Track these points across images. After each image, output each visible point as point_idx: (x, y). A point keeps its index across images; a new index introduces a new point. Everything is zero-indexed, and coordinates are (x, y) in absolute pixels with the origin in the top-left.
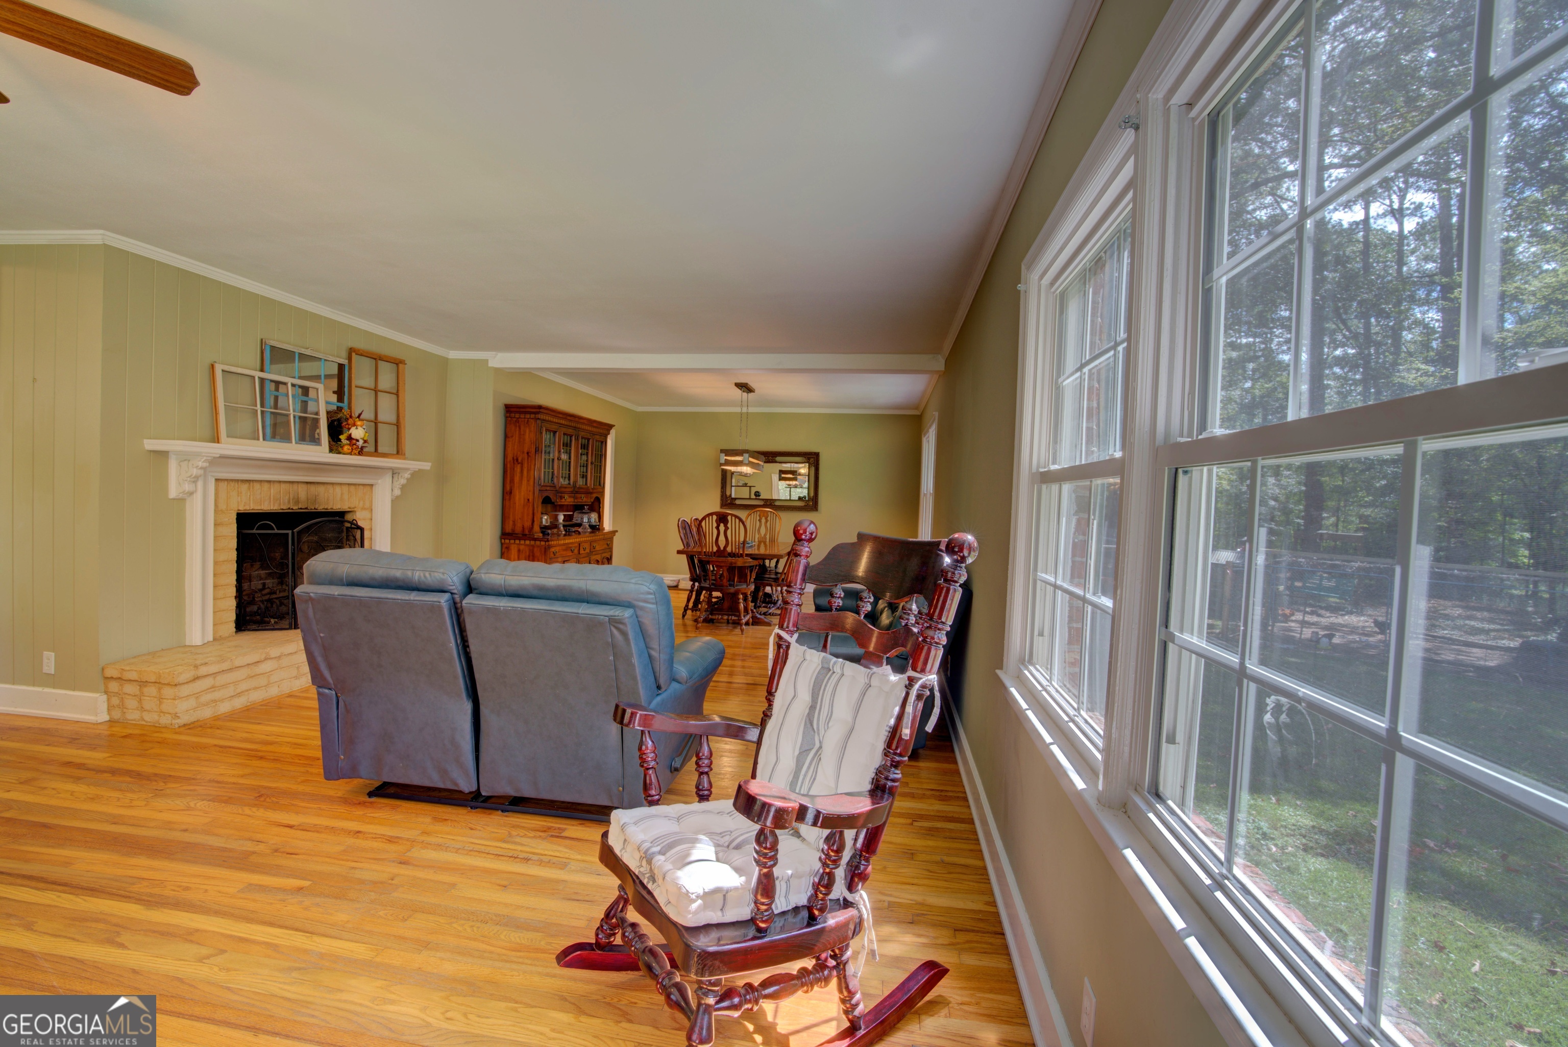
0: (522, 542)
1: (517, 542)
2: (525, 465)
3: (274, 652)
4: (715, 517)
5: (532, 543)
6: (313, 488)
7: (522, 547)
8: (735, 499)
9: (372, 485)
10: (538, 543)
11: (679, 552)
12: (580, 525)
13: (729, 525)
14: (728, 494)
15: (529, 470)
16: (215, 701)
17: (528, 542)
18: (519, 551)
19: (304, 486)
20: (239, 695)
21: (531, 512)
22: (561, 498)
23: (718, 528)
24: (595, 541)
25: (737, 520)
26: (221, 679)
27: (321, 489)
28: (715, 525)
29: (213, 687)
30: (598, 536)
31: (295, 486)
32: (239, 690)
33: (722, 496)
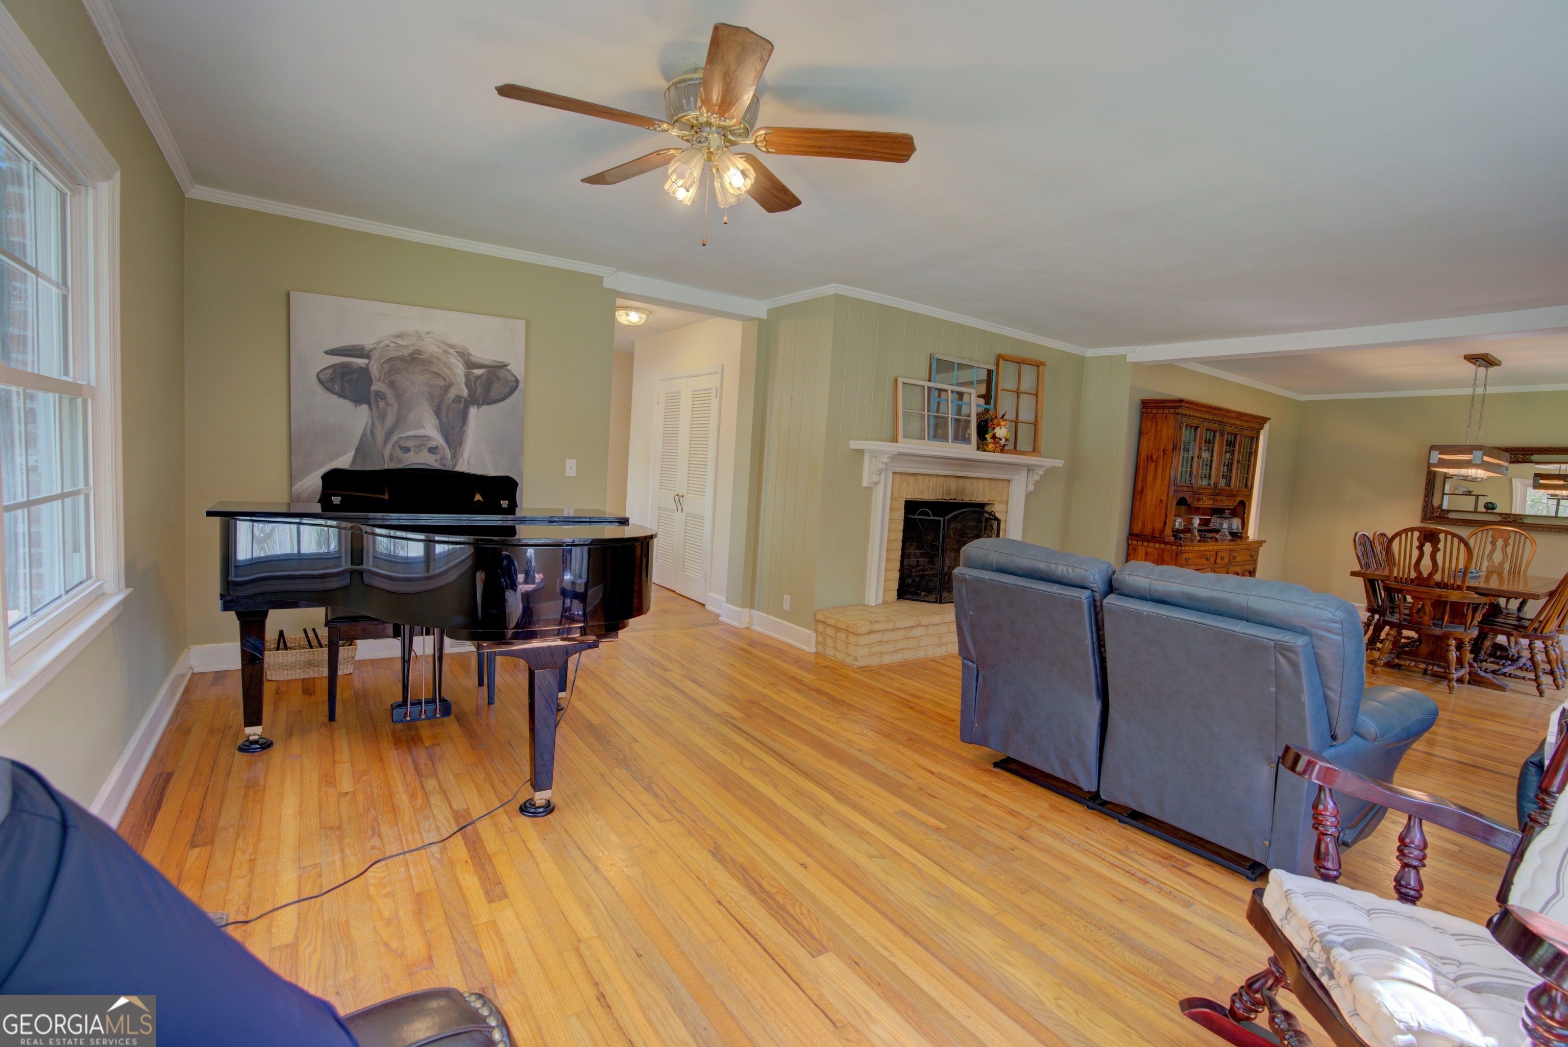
0: (1151, 544)
1: (1146, 544)
2: (1161, 463)
3: (925, 621)
4: (1416, 534)
5: (1163, 546)
6: (961, 481)
7: (1150, 550)
8: (1448, 511)
9: (1009, 481)
10: (1169, 547)
11: (1353, 574)
12: (1217, 531)
13: (1441, 546)
14: (1436, 503)
15: (1164, 469)
16: (881, 653)
17: (1157, 545)
18: (1147, 553)
19: (955, 480)
20: (897, 651)
21: (1163, 514)
22: (1199, 500)
23: (1420, 548)
24: (1236, 550)
25: (1456, 541)
26: (888, 636)
27: (968, 482)
28: (1416, 543)
29: (881, 641)
30: (1239, 545)
31: (949, 478)
32: (897, 648)
33: (1425, 507)
